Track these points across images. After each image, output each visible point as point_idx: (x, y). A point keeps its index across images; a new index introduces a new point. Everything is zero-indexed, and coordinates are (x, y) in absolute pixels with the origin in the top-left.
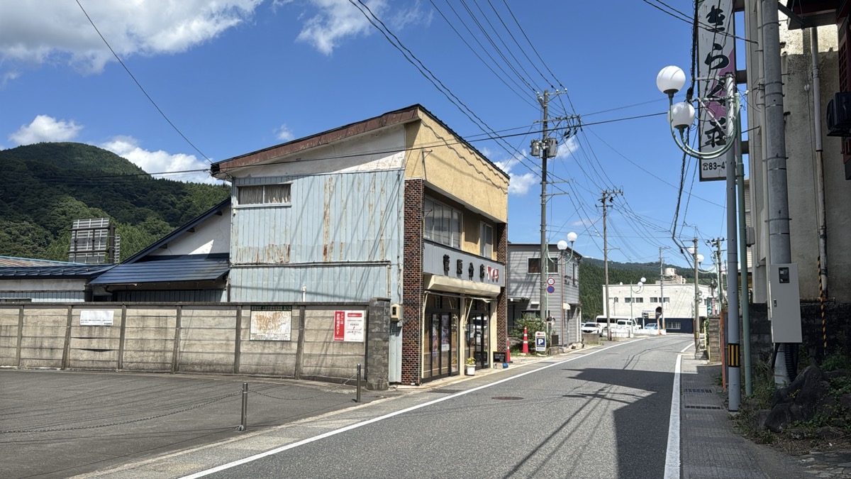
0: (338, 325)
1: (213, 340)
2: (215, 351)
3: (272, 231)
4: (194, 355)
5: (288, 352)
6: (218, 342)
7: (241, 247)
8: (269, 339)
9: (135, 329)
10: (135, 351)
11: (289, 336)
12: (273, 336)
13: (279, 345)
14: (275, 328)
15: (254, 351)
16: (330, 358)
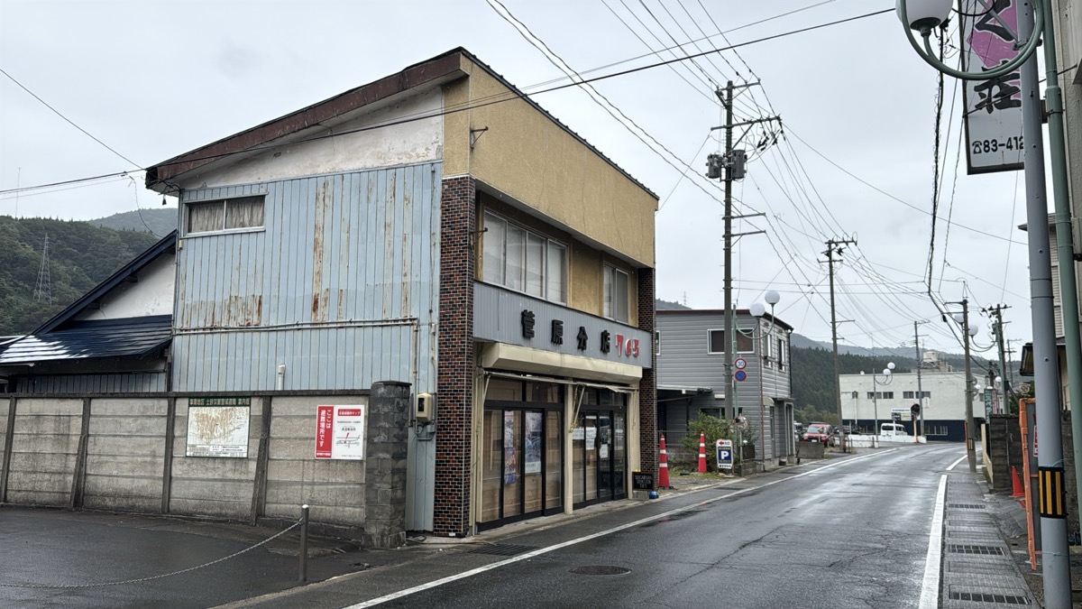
0: (322, 431)
1: (133, 455)
2: (136, 474)
3: (236, 273)
4: (105, 480)
5: (244, 477)
6: (140, 459)
7: (190, 302)
8: (214, 455)
9: (26, 437)
10: (26, 473)
11: (245, 449)
12: (220, 449)
13: (229, 465)
14: (224, 435)
15: (191, 475)
16: (309, 488)
